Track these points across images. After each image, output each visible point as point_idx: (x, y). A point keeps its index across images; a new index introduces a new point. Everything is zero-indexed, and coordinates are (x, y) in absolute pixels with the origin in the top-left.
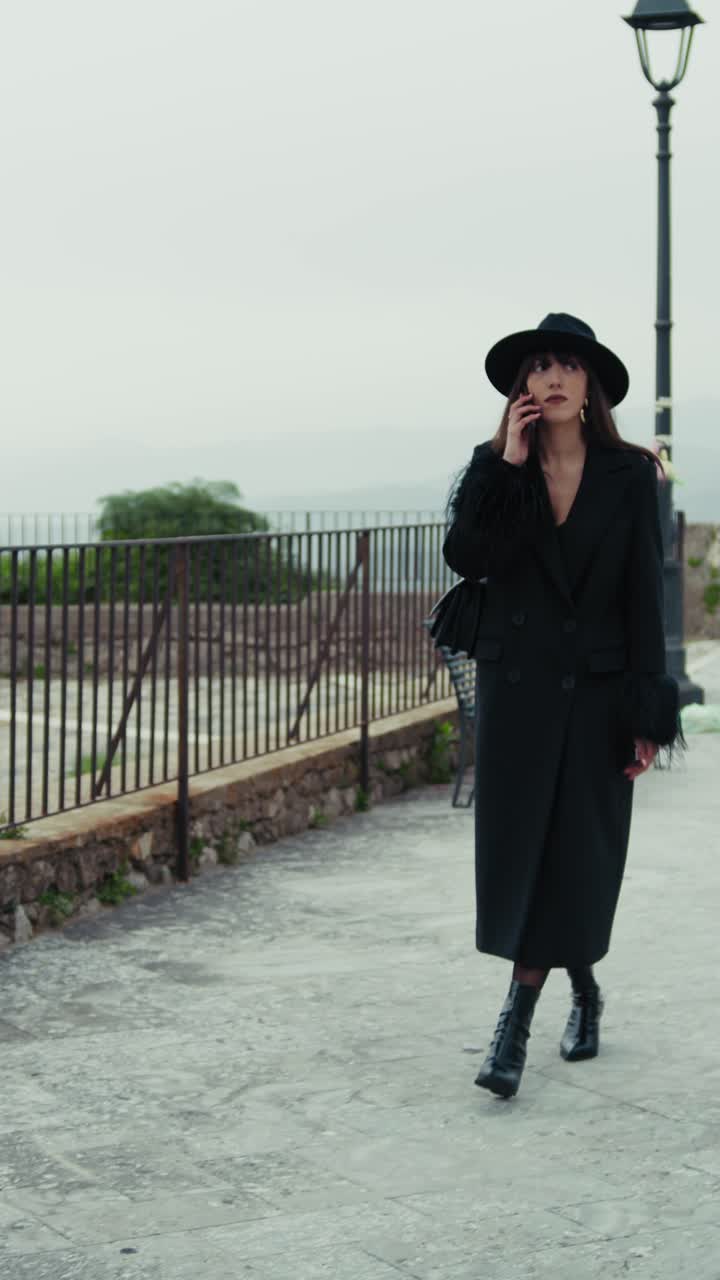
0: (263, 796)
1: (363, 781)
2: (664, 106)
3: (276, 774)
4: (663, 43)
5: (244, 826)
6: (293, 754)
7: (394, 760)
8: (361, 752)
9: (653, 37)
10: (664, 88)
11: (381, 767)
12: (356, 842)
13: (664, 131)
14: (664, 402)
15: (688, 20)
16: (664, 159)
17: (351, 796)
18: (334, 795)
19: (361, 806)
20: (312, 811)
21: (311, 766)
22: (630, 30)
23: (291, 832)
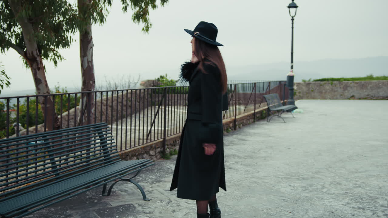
0: (243, 119)
1: (254, 118)
2: (293, 20)
3: (245, 116)
4: (293, 10)
5: (241, 123)
6: (246, 114)
7: (258, 115)
8: (254, 114)
9: (291, 9)
10: (293, 17)
11: (256, 116)
12: (256, 126)
13: (293, 23)
14: (292, 64)
15: (296, 7)
16: (293, 28)
17: (253, 120)
18: (251, 120)
19: (254, 122)
20: (249, 122)
21: (248, 116)
22: (288, 8)
23: (246, 125)
